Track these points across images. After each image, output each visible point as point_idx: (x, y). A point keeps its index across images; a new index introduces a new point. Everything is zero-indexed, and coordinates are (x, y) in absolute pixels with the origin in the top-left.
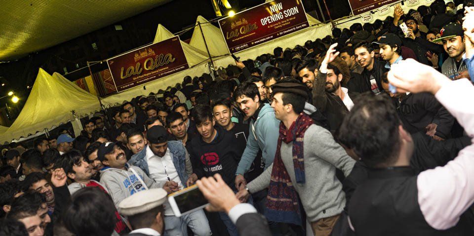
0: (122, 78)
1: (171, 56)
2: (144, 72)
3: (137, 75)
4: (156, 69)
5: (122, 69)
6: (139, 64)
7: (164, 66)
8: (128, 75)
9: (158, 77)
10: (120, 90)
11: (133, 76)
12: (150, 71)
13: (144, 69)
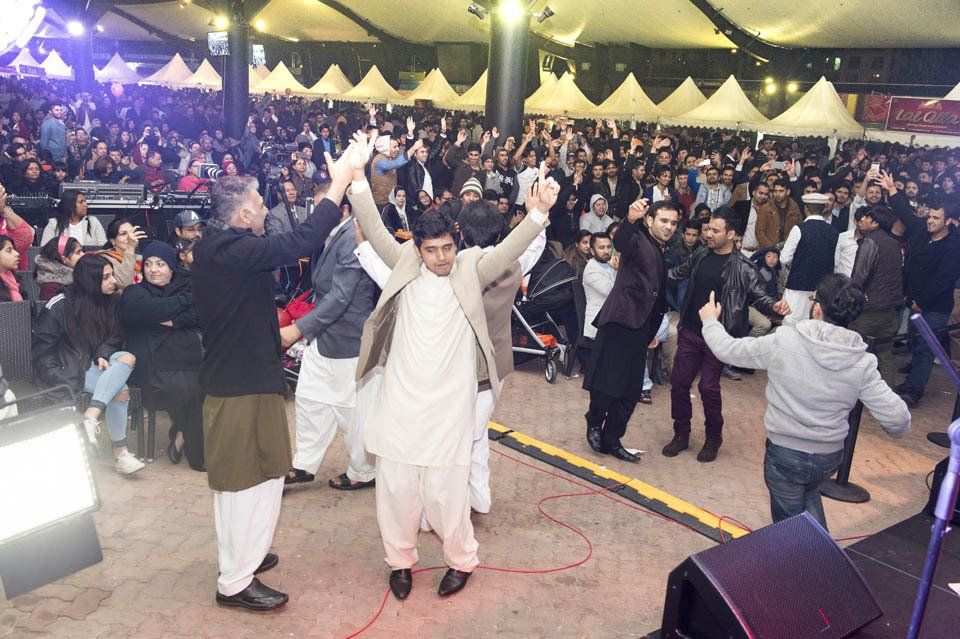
0: (897, 118)
1: (956, 118)
2: (922, 122)
3: (912, 122)
4: (934, 124)
5: (902, 111)
6: (920, 113)
7: (945, 125)
8: (904, 119)
9: (931, 132)
10: (889, 129)
11: (908, 122)
12: (927, 123)
13: (922, 120)
